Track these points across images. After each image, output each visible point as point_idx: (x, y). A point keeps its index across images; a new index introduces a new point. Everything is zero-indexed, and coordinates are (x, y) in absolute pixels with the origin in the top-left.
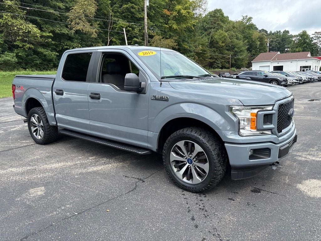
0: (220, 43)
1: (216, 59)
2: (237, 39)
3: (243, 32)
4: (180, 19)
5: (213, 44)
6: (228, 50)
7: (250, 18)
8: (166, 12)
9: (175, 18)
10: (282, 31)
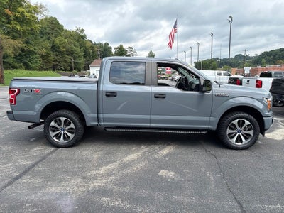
0: (61, 48)
1: (59, 62)
2: (75, 46)
3: (78, 41)
4: (22, 20)
5: (54, 48)
6: (68, 55)
7: (83, 30)
8: (7, 11)
9: (17, 19)
10: (104, 43)
